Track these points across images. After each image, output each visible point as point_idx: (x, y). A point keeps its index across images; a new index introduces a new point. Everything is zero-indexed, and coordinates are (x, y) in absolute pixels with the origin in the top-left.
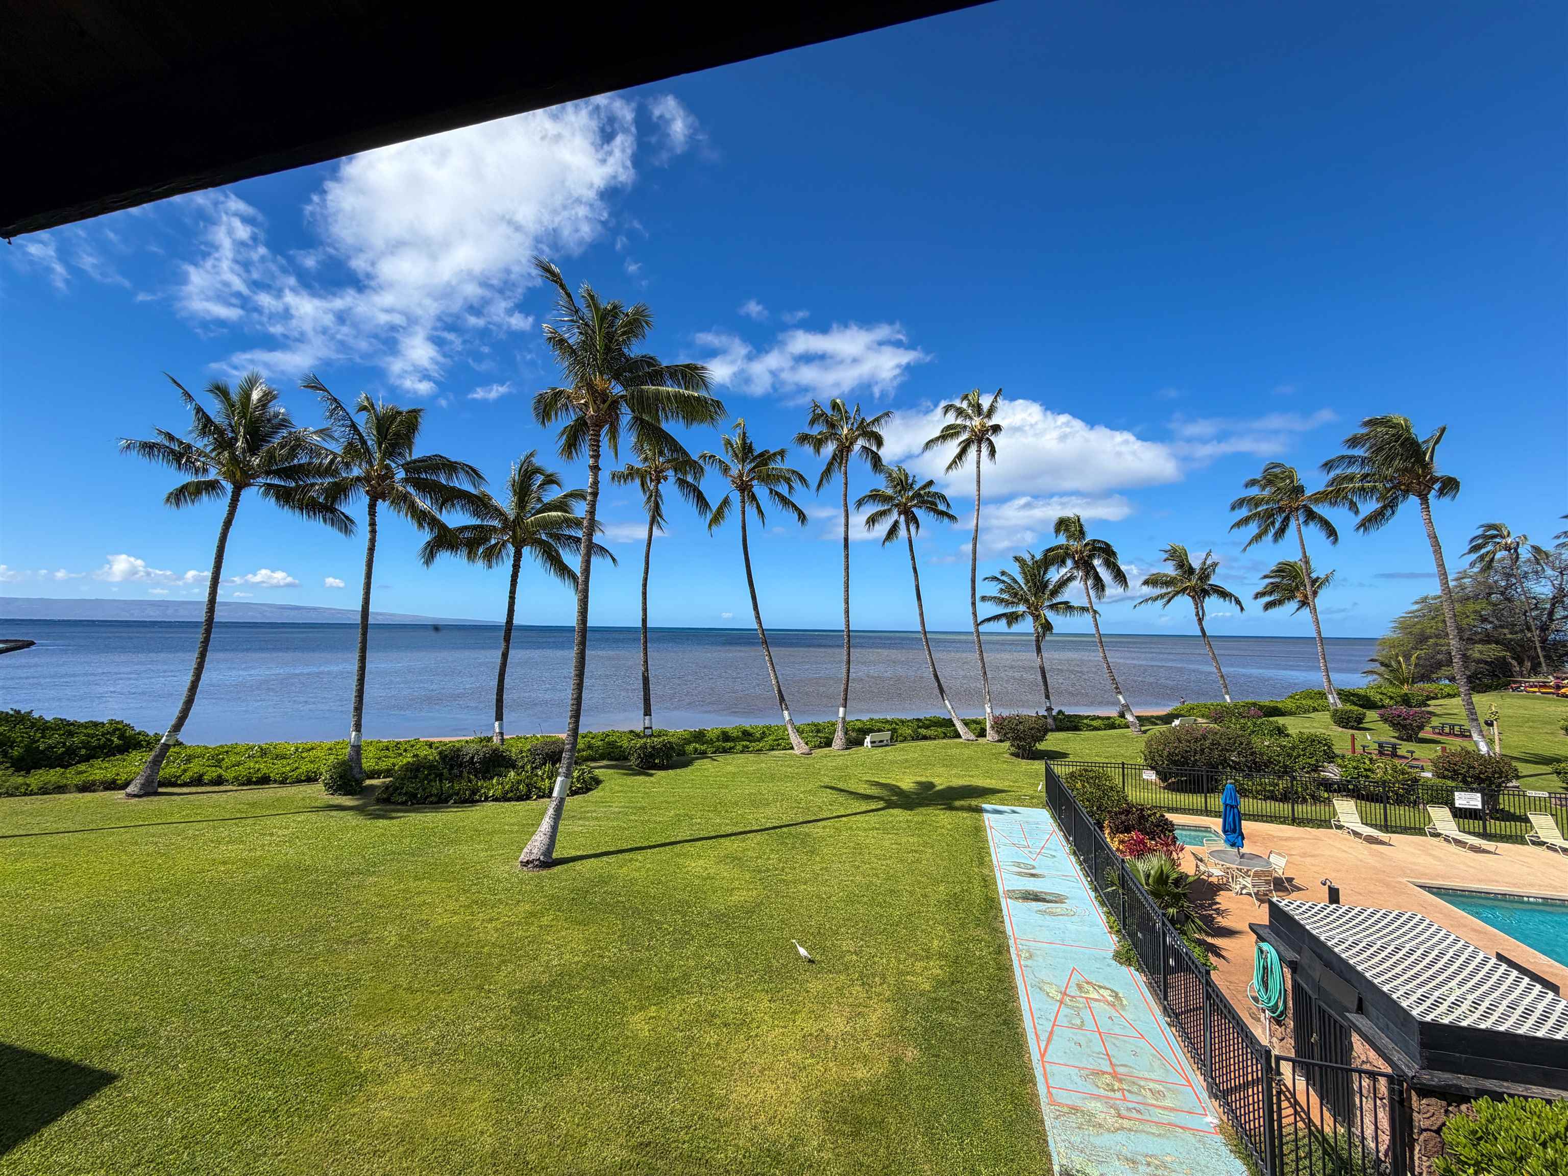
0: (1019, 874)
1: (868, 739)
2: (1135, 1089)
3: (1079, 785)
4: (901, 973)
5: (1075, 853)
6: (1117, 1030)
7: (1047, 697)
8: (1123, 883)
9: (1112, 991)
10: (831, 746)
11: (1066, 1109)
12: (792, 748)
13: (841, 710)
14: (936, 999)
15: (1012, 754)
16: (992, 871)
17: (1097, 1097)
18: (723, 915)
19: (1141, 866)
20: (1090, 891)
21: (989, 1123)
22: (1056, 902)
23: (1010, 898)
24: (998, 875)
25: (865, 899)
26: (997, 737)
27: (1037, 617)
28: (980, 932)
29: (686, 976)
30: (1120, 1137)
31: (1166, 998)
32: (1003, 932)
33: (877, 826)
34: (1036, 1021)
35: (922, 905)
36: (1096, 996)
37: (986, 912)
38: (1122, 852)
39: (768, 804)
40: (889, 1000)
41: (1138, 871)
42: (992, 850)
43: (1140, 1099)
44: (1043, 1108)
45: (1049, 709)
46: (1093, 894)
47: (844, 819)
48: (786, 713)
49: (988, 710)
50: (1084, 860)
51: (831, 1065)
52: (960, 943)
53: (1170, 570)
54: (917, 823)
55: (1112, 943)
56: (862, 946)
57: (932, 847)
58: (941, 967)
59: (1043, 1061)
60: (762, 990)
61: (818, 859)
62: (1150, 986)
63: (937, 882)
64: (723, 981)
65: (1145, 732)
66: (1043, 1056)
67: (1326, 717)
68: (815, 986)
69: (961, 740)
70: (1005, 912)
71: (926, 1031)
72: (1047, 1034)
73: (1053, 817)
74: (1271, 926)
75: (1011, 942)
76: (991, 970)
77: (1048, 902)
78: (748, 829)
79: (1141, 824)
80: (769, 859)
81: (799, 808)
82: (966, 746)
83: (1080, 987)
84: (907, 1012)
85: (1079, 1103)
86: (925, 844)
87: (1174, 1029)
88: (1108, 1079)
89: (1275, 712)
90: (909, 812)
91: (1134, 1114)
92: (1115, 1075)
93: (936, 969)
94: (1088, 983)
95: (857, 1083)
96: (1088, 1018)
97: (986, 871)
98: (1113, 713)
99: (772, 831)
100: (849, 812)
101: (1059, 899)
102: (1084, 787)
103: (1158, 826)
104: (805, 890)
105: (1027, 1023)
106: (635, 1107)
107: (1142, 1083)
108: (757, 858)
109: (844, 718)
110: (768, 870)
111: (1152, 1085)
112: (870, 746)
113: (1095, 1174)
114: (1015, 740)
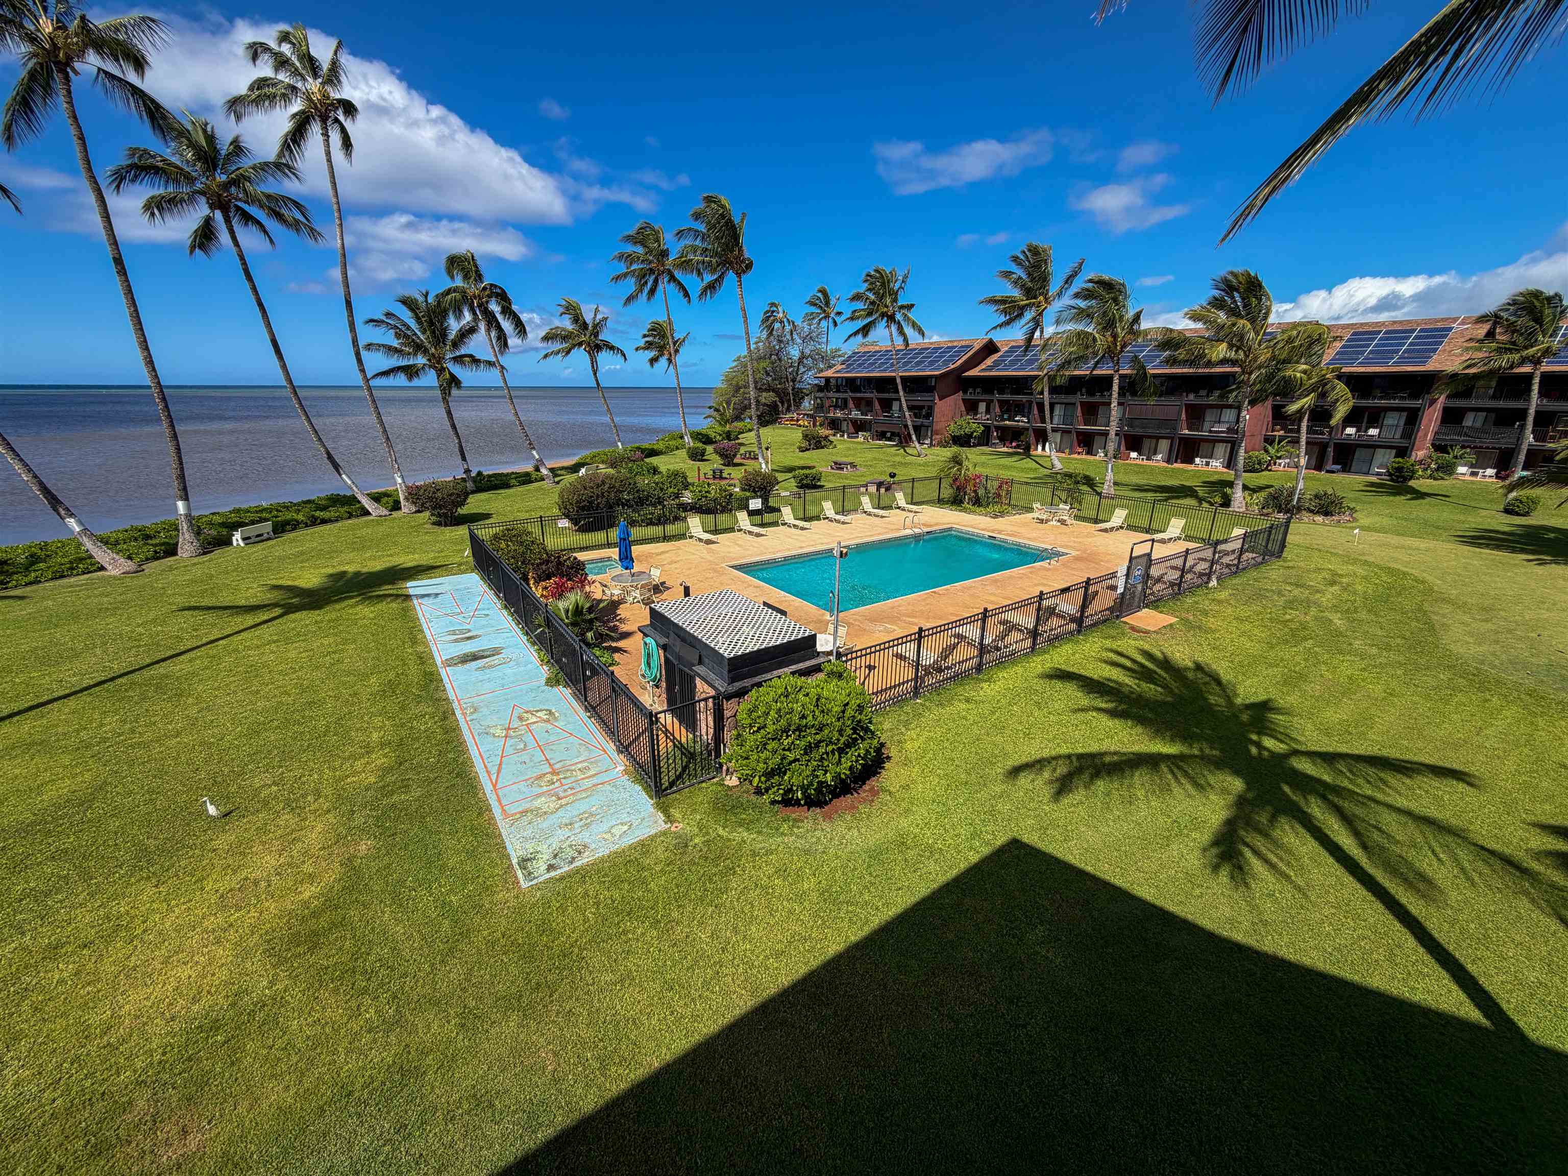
0: (456, 641)
1: (237, 538)
2: (569, 774)
3: (503, 545)
4: (341, 779)
5: (506, 607)
6: (552, 738)
7: (464, 458)
8: (548, 623)
9: (546, 710)
10: (175, 554)
11: (518, 816)
12: (102, 568)
13: (181, 505)
14: (384, 787)
15: (434, 524)
16: (426, 645)
17: (542, 794)
18: (33, 824)
19: (562, 605)
20: (522, 636)
22: (494, 655)
23: (449, 666)
24: (434, 649)
25: (276, 723)
26: (414, 509)
27: (441, 371)
28: (424, 708)
30: (560, 813)
31: (586, 700)
32: (447, 699)
33: (275, 638)
34: (486, 762)
35: (352, 705)
36: (534, 719)
37: (425, 688)
38: (545, 597)
39: (77, 656)
40: (329, 811)
41: (559, 609)
42: (425, 626)
43: (573, 779)
44: (499, 825)
45: (467, 471)
46: (525, 638)
47: (221, 642)
48: (71, 521)
49: (399, 480)
50: (515, 611)
51: (267, 904)
52: (403, 725)
53: (567, 324)
54: (329, 621)
55: (544, 672)
56: (283, 773)
57: (355, 641)
58: (385, 756)
59: (496, 790)
60: (138, 881)
61: (190, 700)
62: (574, 695)
63: (365, 677)
64: (61, 902)
65: (558, 482)
66: (495, 786)
67: (683, 454)
68: (222, 841)
69: (371, 518)
70: (446, 680)
71: (378, 818)
72: (496, 768)
73: (482, 578)
74: (652, 624)
75: (455, 705)
76: (439, 737)
77: (486, 657)
78: (45, 698)
79: (558, 569)
80: (102, 725)
81: (139, 646)
82: (378, 523)
83: (521, 718)
84: (353, 812)
85: (528, 806)
86: (345, 642)
87: (593, 719)
88: (548, 777)
89: (653, 453)
90: (317, 612)
91: (570, 792)
92: (554, 773)
93: (380, 759)
94: (527, 712)
95: (306, 904)
96: (529, 738)
97: (420, 649)
98: (529, 468)
99: (97, 689)
100: (229, 631)
101: (495, 652)
102: (508, 546)
103: (572, 568)
104: (179, 743)
105: (479, 767)
107: (573, 768)
108: (78, 731)
109: (188, 516)
110: (104, 740)
111: (579, 766)
112: (242, 544)
113: (543, 848)
114: (434, 509)
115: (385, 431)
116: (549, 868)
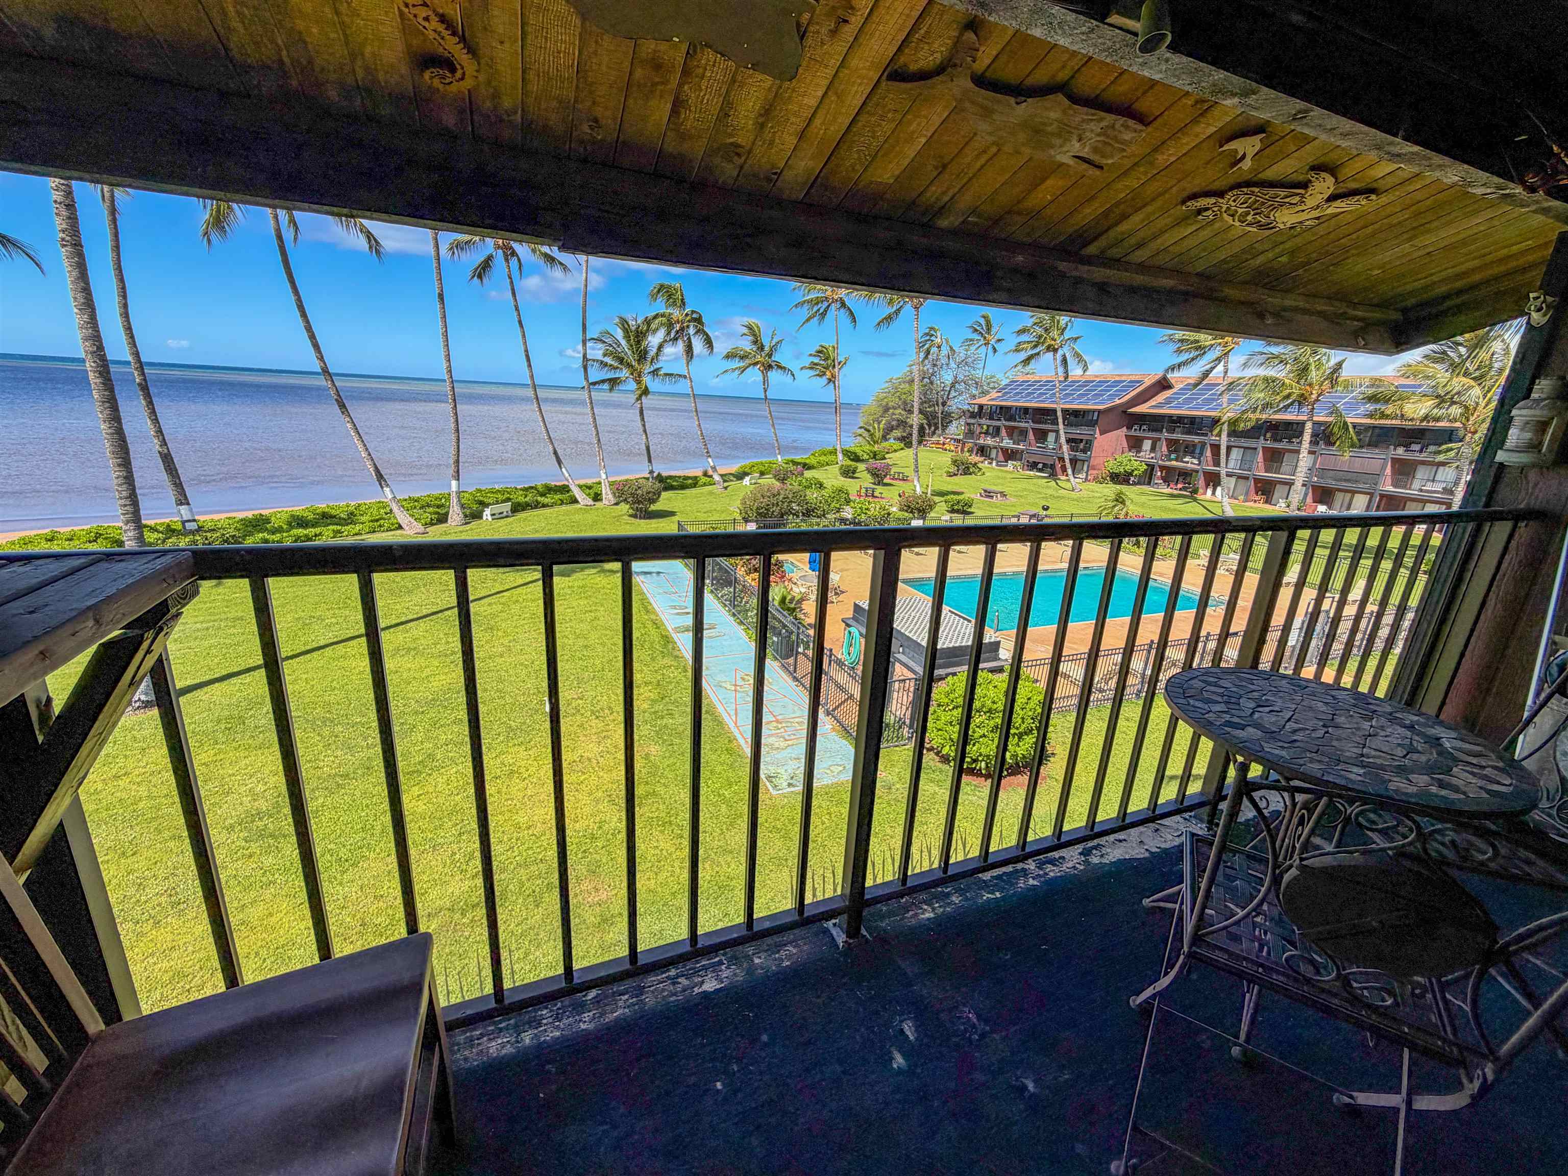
0: (678, 614)
1: (487, 513)
5: (712, 592)
7: (650, 461)
10: (446, 521)
12: (400, 527)
13: (454, 483)
15: (630, 516)
16: (657, 614)
21: (719, 769)
24: (663, 618)
26: (613, 501)
27: (639, 382)
28: (667, 661)
30: (789, 750)
31: (795, 672)
32: (684, 657)
37: (663, 646)
39: (411, 591)
45: (651, 472)
47: (505, 594)
48: (387, 490)
49: (604, 476)
52: (656, 671)
53: (746, 345)
54: (579, 587)
56: (584, 692)
57: (602, 605)
58: (650, 691)
60: (514, 745)
61: (500, 634)
65: (726, 488)
67: (835, 470)
69: (579, 506)
71: (657, 732)
74: (854, 618)
76: (685, 684)
82: (586, 511)
83: (743, 679)
84: (640, 726)
86: (596, 604)
88: (775, 724)
89: (807, 467)
90: (567, 579)
92: (777, 721)
98: (698, 472)
103: (775, 565)
109: (459, 493)
112: (490, 518)
113: (783, 771)
114: (634, 503)
115: (598, 434)
116: (790, 785)
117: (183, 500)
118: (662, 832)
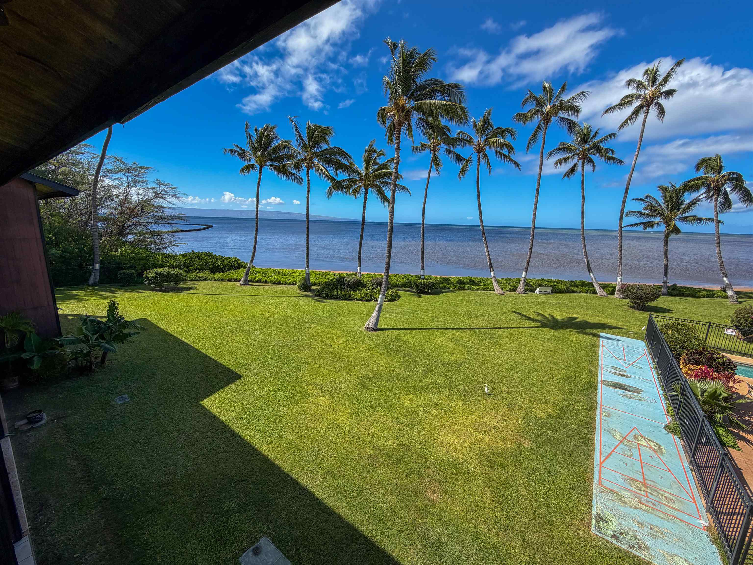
0: (615, 373)
1: (537, 290)
2: (655, 493)
3: (670, 332)
4: (531, 407)
5: (656, 368)
6: (653, 463)
7: (666, 274)
8: (683, 392)
9: (657, 444)
10: (516, 291)
11: (607, 490)
12: (494, 290)
13: (524, 273)
14: (546, 423)
15: (630, 307)
16: (597, 368)
17: (630, 491)
18: (447, 364)
19: (700, 386)
20: (660, 391)
21: (561, 483)
22: (634, 392)
23: (604, 384)
24: (600, 371)
25: (519, 370)
26: (621, 296)
27: (668, 225)
28: (580, 398)
29: (427, 386)
30: (637, 512)
31: (693, 457)
32: (596, 401)
33: (533, 335)
34: (602, 447)
35: (549, 378)
36: (645, 444)
37: (587, 388)
38: (689, 375)
39: (476, 317)
40: (521, 418)
41: (697, 388)
42: (600, 358)
43: (657, 499)
44: (594, 486)
45: (665, 282)
46: (661, 392)
47: (515, 329)
48: (492, 273)
49: (619, 280)
50: (661, 374)
51: (486, 437)
52: (567, 400)
54: (557, 337)
55: (667, 420)
56: (512, 391)
57: (563, 350)
58: (553, 410)
59: (600, 466)
60: (460, 399)
61: (497, 347)
62: (684, 447)
63: (561, 369)
64: (443, 392)
65: (740, 302)
66: (601, 463)
68: (485, 403)
69: (596, 295)
70: (599, 391)
71: (538, 435)
72: (607, 454)
73: (647, 346)
75: (599, 406)
76: (582, 417)
77: (629, 391)
78: (465, 327)
79: (709, 362)
80: (473, 343)
81: (492, 321)
82: (600, 299)
83: (635, 437)
84: (529, 425)
85: (616, 490)
86: (559, 349)
87: (694, 473)
88: (639, 484)
90: (553, 331)
91: (651, 505)
92: (644, 484)
93: (550, 409)
94: (642, 436)
95: (497, 448)
96: (636, 453)
97: (593, 368)
99: (477, 330)
100: (519, 326)
101: (637, 391)
102: (673, 333)
103: (722, 365)
104: (488, 360)
105: (597, 446)
106: (401, 430)
107: (661, 492)
108: (467, 341)
109: (525, 278)
110: (471, 348)
111: (667, 495)
112: (538, 293)
113: (616, 522)
114: (634, 298)
115: (621, 254)
116: (614, 536)
117: (423, 268)
118: (491, 492)
